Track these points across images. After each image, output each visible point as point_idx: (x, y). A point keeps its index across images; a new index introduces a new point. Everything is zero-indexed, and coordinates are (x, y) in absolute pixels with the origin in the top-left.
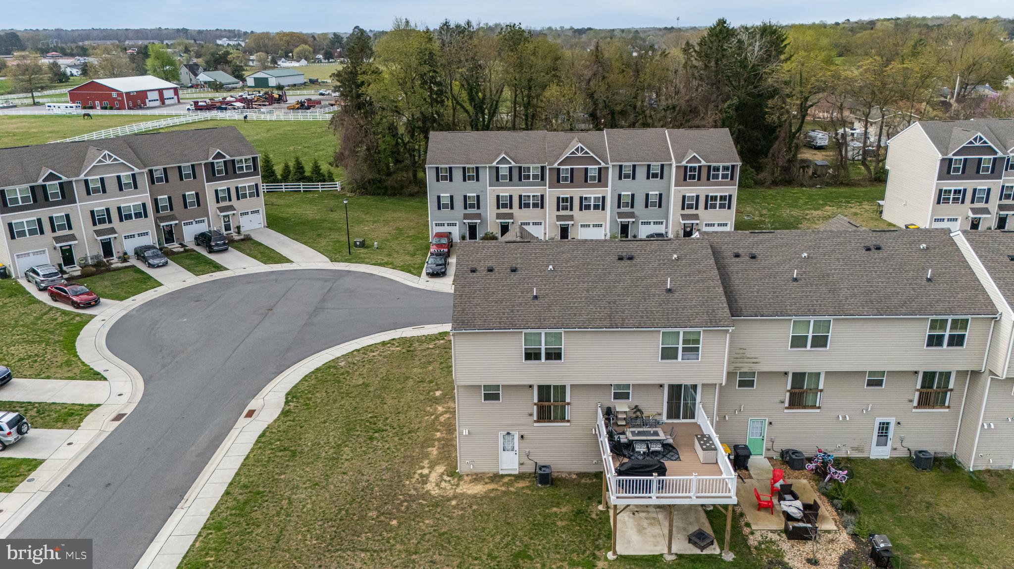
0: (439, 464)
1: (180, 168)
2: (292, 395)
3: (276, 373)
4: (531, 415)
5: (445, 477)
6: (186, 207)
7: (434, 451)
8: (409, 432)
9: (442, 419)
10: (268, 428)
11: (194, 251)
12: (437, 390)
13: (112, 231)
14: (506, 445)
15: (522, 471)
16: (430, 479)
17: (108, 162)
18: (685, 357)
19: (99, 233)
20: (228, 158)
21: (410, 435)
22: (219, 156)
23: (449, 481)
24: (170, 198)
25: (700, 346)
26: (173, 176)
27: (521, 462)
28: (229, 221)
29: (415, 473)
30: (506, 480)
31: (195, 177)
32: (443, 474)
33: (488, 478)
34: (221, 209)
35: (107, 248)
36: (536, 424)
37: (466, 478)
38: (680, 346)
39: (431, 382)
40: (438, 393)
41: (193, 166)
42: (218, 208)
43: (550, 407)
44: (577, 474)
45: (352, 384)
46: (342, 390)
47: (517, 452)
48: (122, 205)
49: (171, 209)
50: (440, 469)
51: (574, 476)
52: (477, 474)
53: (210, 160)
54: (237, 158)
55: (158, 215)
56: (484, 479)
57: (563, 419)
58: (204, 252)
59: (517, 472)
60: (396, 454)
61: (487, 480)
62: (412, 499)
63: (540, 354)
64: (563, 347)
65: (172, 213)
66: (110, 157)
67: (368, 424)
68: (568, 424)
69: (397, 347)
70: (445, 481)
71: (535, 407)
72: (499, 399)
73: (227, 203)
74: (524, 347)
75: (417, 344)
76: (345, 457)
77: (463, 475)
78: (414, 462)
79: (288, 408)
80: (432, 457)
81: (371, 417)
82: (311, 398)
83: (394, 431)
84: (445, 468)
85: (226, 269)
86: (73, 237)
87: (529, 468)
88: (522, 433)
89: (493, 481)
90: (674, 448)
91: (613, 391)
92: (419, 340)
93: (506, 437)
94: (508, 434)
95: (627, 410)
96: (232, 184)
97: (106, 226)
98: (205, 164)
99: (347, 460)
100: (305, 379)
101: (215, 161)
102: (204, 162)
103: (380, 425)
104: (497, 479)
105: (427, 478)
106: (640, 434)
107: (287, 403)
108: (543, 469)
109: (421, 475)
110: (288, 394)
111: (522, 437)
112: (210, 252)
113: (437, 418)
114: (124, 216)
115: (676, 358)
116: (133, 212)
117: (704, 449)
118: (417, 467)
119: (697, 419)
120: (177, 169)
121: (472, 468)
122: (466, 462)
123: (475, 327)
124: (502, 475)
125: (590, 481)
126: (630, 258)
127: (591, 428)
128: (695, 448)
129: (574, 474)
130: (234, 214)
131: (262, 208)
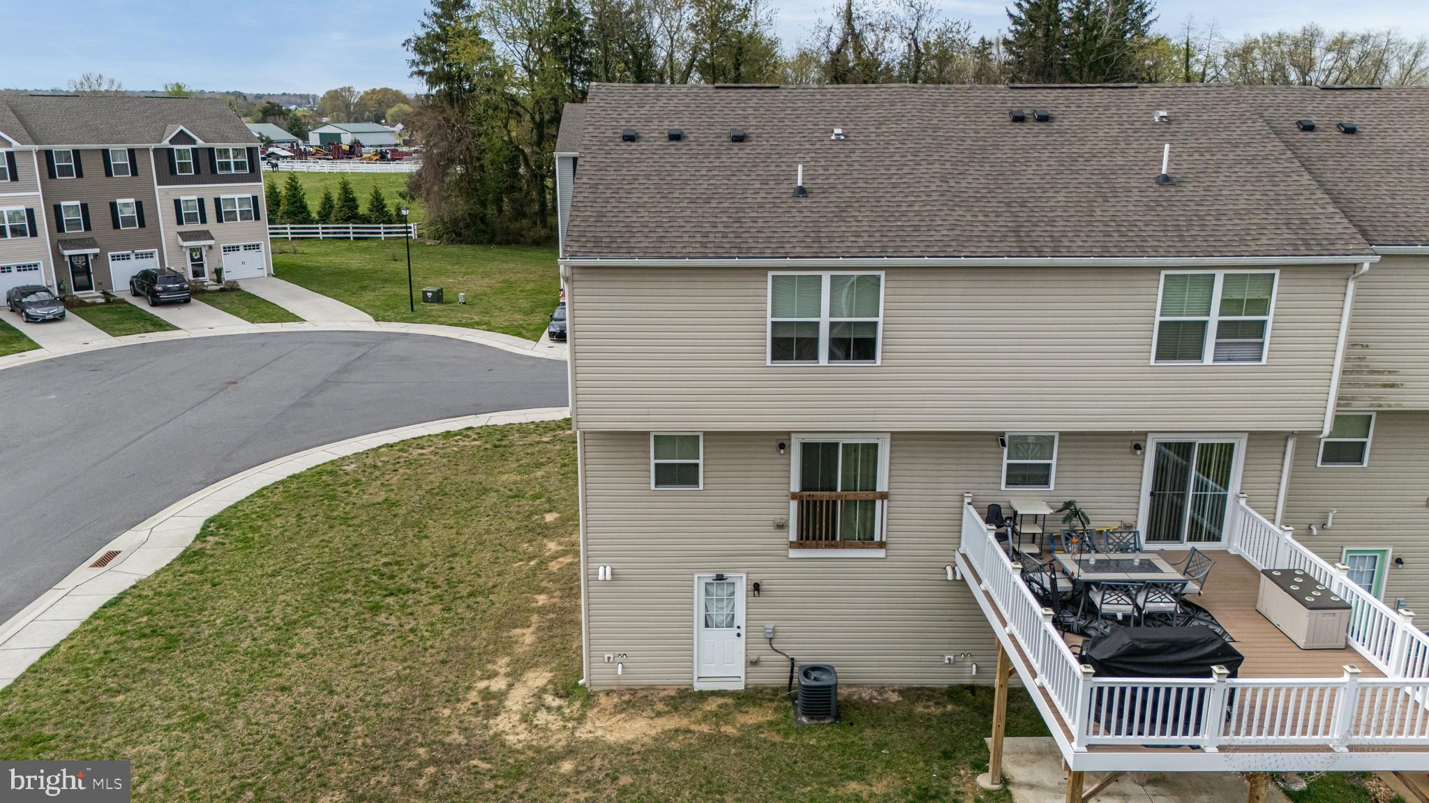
0: (536, 665)
1: (105, 152)
2: (217, 525)
3: (201, 483)
4: (782, 526)
5: (549, 699)
6: (116, 226)
7: (527, 637)
8: (471, 594)
9: (554, 566)
10: (134, 587)
11: (127, 302)
12: (550, 511)
14: (713, 612)
15: (754, 681)
16: (507, 703)
18: (1225, 351)
20: (200, 143)
21: (472, 599)
22: (182, 137)
23: (560, 708)
24: (84, 207)
25: (1270, 319)
26: (93, 167)
27: (754, 658)
28: (201, 259)
29: (469, 688)
30: (712, 705)
31: (135, 173)
32: (543, 690)
33: (661, 700)
34: (186, 236)
36: (793, 553)
37: (603, 700)
38: (1213, 319)
39: (536, 497)
40: (549, 518)
41: (131, 151)
42: (179, 233)
43: (835, 503)
44: (901, 692)
45: (359, 502)
46: (335, 513)
47: (743, 631)
49: (88, 227)
50: (538, 678)
51: (895, 697)
52: (633, 691)
53: (166, 143)
54: (218, 146)
55: (62, 236)
56: (652, 704)
57: (867, 540)
58: (143, 305)
59: (740, 686)
60: (429, 643)
61: (660, 706)
62: (452, 755)
63: (814, 342)
64: (880, 320)
65: (89, 235)
67: (375, 578)
68: (881, 553)
69: (475, 440)
70: (549, 709)
71: (794, 505)
72: (696, 483)
73: (197, 227)
74: (770, 320)
75: (517, 435)
76: (299, 648)
77: (595, 694)
78: (473, 660)
79: (199, 546)
80: (519, 650)
81: (386, 564)
82: (260, 527)
83: (434, 593)
84: (549, 675)
85: (176, 328)
87: (774, 675)
88: (756, 578)
89: (676, 709)
91: (1005, 462)
92: (522, 429)
93: (714, 589)
94: (720, 578)
95: (1047, 511)
96: (209, 191)
98: (155, 150)
99: (300, 656)
100: (260, 494)
101: (176, 147)
102: (153, 146)
103: (404, 579)
104: (688, 703)
105: (501, 702)
106: (1102, 566)
107: (201, 536)
108: (814, 674)
109: (487, 694)
110: (211, 521)
111: (757, 587)
112: (154, 304)
113: (543, 563)
115: (1199, 356)
116: (7, 225)
117: (1311, 607)
118: (478, 673)
119: (1229, 540)
120: (100, 156)
121: (620, 672)
122: (606, 656)
123: (630, 253)
124: (701, 692)
125: (939, 711)
126: (1044, 119)
127: (943, 565)
128: (1259, 607)
129: (893, 691)
130: (210, 247)
131: (265, 241)
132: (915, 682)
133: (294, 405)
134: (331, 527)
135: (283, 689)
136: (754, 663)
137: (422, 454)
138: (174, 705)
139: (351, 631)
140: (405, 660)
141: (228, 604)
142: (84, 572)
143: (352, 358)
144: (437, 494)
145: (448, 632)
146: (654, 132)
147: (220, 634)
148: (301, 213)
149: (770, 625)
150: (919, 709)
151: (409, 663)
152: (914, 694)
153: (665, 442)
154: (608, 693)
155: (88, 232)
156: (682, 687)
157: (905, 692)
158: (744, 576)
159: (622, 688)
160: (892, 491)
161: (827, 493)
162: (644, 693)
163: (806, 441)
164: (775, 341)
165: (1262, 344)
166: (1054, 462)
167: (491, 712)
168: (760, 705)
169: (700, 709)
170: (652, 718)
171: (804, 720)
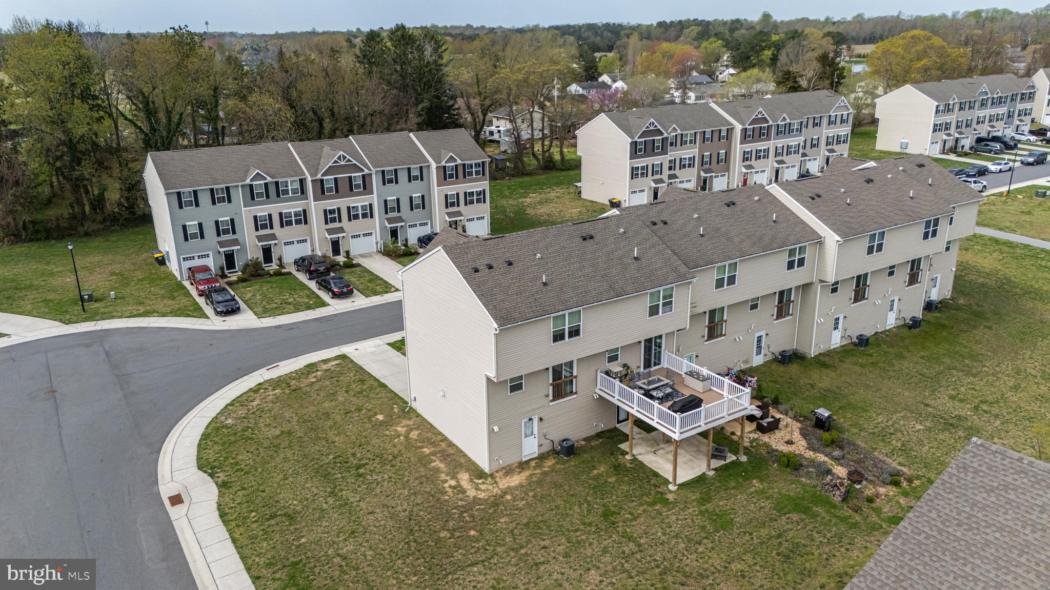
0: (457, 473)
2: (207, 467)
4: (548, 396)
5: (477, 481)
7: (439, 465)
8: (394, 457)
9: (413, 437)
10: (219, 505)
12: (376, 415)
14: (527, 432)
15: (542, 451)
16: (464, 487)
18: (664, 311)
21: (397, 459)
23: (484, 482)
25: (673, 299)
29: (443, 488)
30: (533, 464)
32: (471, 479)
33: (516, 467)
36: (551, 404)
37: (498, 475)
38: (661, 302)
39: (358, 410)
40: (380, 417)
43: (562, 384)
47: (536, 436)
50: (464, 476)
51: (583, 443)
52: (504, 468)
56: (514, 470)
57: (571, 393)
59: (536, 455)
60: (405, 480)
61: (517, 470)
62: (466, 509)
63: (564, 334)
64: (581, 323)
68: (575, 396)
70: (480, 484)
71: (551, 388)
72: (522, 389)
74: (552, 331)
75: (293, 381)
76: (352, 500)
77: (492, 473)
78: (431, 479)
79: (219, 480)
80: (443, 470)
81: (334, 458)
82: (236, 462)
83: (376, 462)
84: (467, 474)
87: (547, 447)
88: (540, 416)
89: (523, 469)
91: (606, 357)
93: (528, 424)
94: (529, 419)
104: (525, 466)
105: (461, 488)
107: (211, 476)
109: (452, 487)
110: (200, 468)
111: (541, 419)
113: (406, 437)
115: (658, 314)
118: (440, 482)
123: (516, 320)
124: (527, 461)
125: (598, 442)
126: (591, 237)
127: (592, 394)
129: (581, 441)
132: (586, 436)
134: (276, 452)
135: (370, 513)
136: (541, 445)
137: (259, 405)
138: (333, 533)
139: (363, 486)
140: (404, 488)
141: (285, 496)
142: (173, 510)
144: (304, 422)
145: (406, 473)
146: (481, 266)
147: (305, 507)
149: (545, 431)
150: (593, 444)
151: (408, 488)
152: (588, 439)
153: (514, 379)
154: (497, 472)
156: (520, 462)
157: (584, 440)
158: (537, 416)
159: (500, 469)
160: (578, 375)
161: (560, 381)
162: (508, 468)
163: (555, 366)
164: (553, 337)
165: (671, 306)
166: (619, 354)
167: (462, 492)
168: (547, 459)
169: (531, 466)
170: (519, 474)
171: (566, 459)
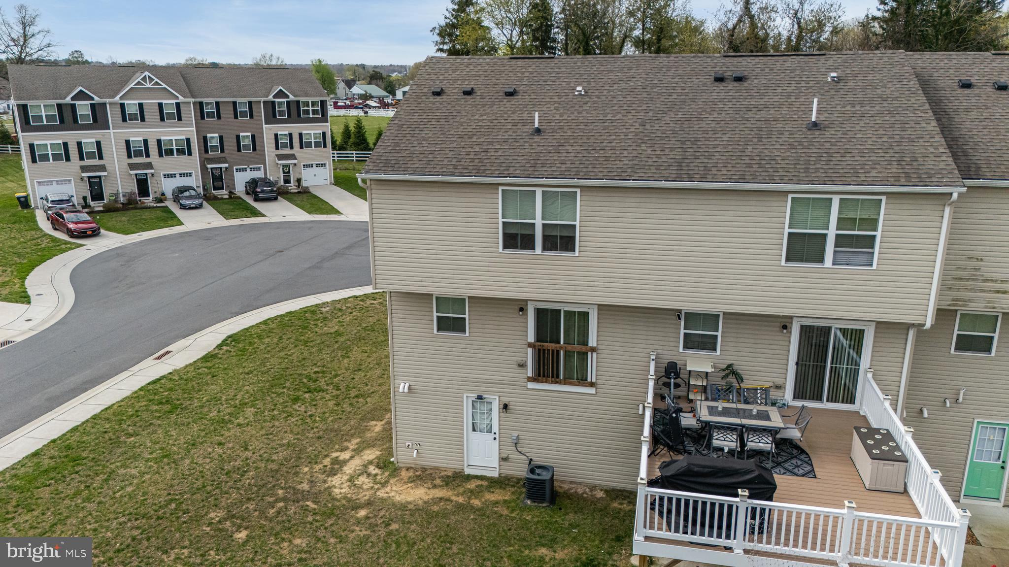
0: (373, 446)
1: (234, 103)
2: (232, 339)
3: (236, 313)
4: (522, 366)
5: (372, 469)
6: (239, 150)
7: (379, 427)
8: (357, 397)
10: (170, 373)
11: (241, 198)
13: (149, 166)
14: (478, 421)
15: (505, 472)
16: (345, 468)
17: (148, 85)
18: (843, 258)
19: (132, 166)
20: (292, 97)
21: (356, 399)
22: (280, 94)
23: (376, 475)
24: (221, 138)
25: (878, 234)
26: (227, 112)
27: (504, 456)
28: (289, 172)
29: (326, 456)
30: (472, 485)
31: (252, 117)
32: (371, 462)
34: (280, 157)
35: (143, 185)
36: (531, 385)
37: (404, 474)
38: (832, 232)
41: (250, 103)
42: (277, 155)
43: (558, 352)
44: (606, 491)
45: (320, 332)
46: (302, 338)
47: (497, 436)
48: (163, 138)
49: (222, 151)
50: (371, 454)
51: (600, 494)
52: (424, 469)
53: (271, 98)
54: (302, 99)
55: (207, 156)
57: (582, 380)
58: (250, 200)
59: (495, 474)
60: (317, 424)
61: (438, 482)
62: (297, 497)
63: (533, 237)
65: (223, 155)
66: (151, 80)
68: (592, 391)
70: (369, 475)
71: (530, 351)
72: (464, 331)
73: (288, 151)
74: (501, 220)
76: (241, 420)
77: (400, 468)
78: (336, 438)
79: (217, 351)
80: (368, 435)
81: (316, 372)
82: (255, 343)
83: (335, 392)
84: (378, 453)
85: (264, 215)
86: (103, 168)
87: (520, 470)
88: (506, 400)
89: (447, 484)
90: (803, 451)
91: (682, 331)
93: (478, 405)
94: (480, 398)
95: (709, 370)
96: (295, 128)
97: (143, 160)
98: (264, 102)
99: (239, 425)
100: (265, 322)
101: (277, 100)
102: (263, 99)
103: (322, 383)
104: (458, 481)
105: (341, 467)
106: (726, 412)
107: (219, 347)
108: (538, 471)
109: (336, 461)
110: (229, 337)
111: (506, 407)
112: (256, 200)
114: (164, 151)
115: (821, 260)
116: (174, 148)
117: (874, 457)
118: (337, 447)
119: (861, 404)
120: (232, 105)
121: (415, 456)
122: (407, 444)
123: (405, 171)
124: (469, 475)
126: (739, 79)
127: (637, 403)
128: (852, 456)
129: (601, 490)
130: (295, 164)
131: (329, 161)
133: (310, 268)
134: (296, 346)
135: (220, 444)
136: (505, 459)
137: (373, 304)
138: (157, 446)
139: (276, 412)
140: (298, 434)
141: (214, 389)
142: (150, 361)
143: (360, 239)
144: (368, 330)
145: (330, 419)
146: (454, 91)
147: (202, 407)
148: (363, 144)
149: (515, 434)
150: (615, 505)
151: (299, 436)
152: (616, 493)
153: (442, 302)
154: (408, 469)
155: (222, 154)
156: (457, 471)
158: (497, 398)
159: (417, 467)
160: (600, 347)
161: (553, 345)
162: (431, 471)
163: (538, 307)
164: (505, 235)
165: (873, 253)
166: (719, 334)
167: (333, 473)
168: (504, 489)
169: (463, 486)
170: (429, 489)
171: (529, 502)
